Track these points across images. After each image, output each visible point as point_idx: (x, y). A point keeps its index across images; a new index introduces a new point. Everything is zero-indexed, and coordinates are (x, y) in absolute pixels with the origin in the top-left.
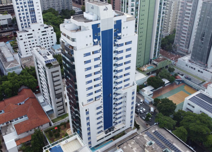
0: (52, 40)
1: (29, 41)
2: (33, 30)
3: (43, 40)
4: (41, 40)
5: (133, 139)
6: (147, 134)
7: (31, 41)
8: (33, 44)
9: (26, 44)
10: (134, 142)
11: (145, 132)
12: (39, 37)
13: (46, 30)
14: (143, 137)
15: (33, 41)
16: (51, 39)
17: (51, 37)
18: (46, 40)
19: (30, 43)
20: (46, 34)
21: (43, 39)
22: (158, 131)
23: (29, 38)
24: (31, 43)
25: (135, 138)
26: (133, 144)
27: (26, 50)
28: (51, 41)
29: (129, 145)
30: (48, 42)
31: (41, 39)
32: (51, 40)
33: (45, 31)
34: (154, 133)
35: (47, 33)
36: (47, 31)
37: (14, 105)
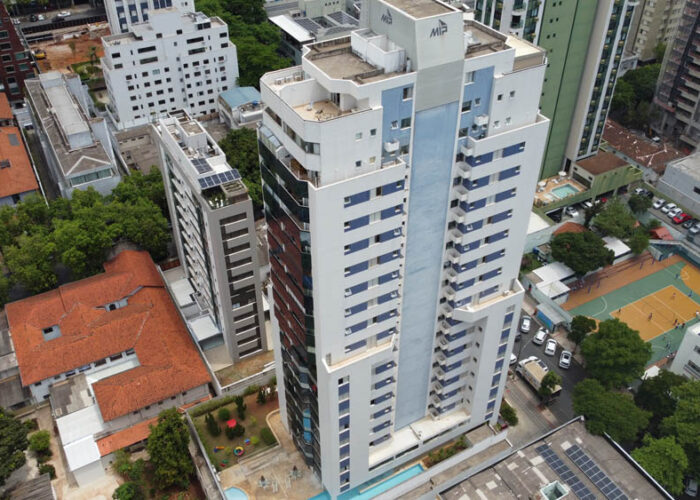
0: (222, 69)
1: (145, 74)
2: (159, 36)
3: (191, 70)
4: (185, 71)
5: (495, 471)
6: (544, 455)
7: (150, 73)
8: (158, 82)
9: (133, 82)
10: (497, 482)
11: (536, 446)
12: (178, 59)
13: (203, 33)
14: (531, 464)
15: (156, 72)
16: (217, 65)
17: (221, 58)
18: (201, 68)
19: (146, 80)
20: (201, 50)
21: (190, 65)
22: (581, 445)
23: (144, 62)
24: (151, 79)
25: (500, 466)
26: (495, 491)
27: (135, 103)
28: (220, 74)
29: (479, 491)
30: (210, 77)
31: (186, 66)
32: (218, 69)
33: (201, 39)
34: (569, 451)
35: (207, 43)
36: (206, 39)
37: (94, 309)
